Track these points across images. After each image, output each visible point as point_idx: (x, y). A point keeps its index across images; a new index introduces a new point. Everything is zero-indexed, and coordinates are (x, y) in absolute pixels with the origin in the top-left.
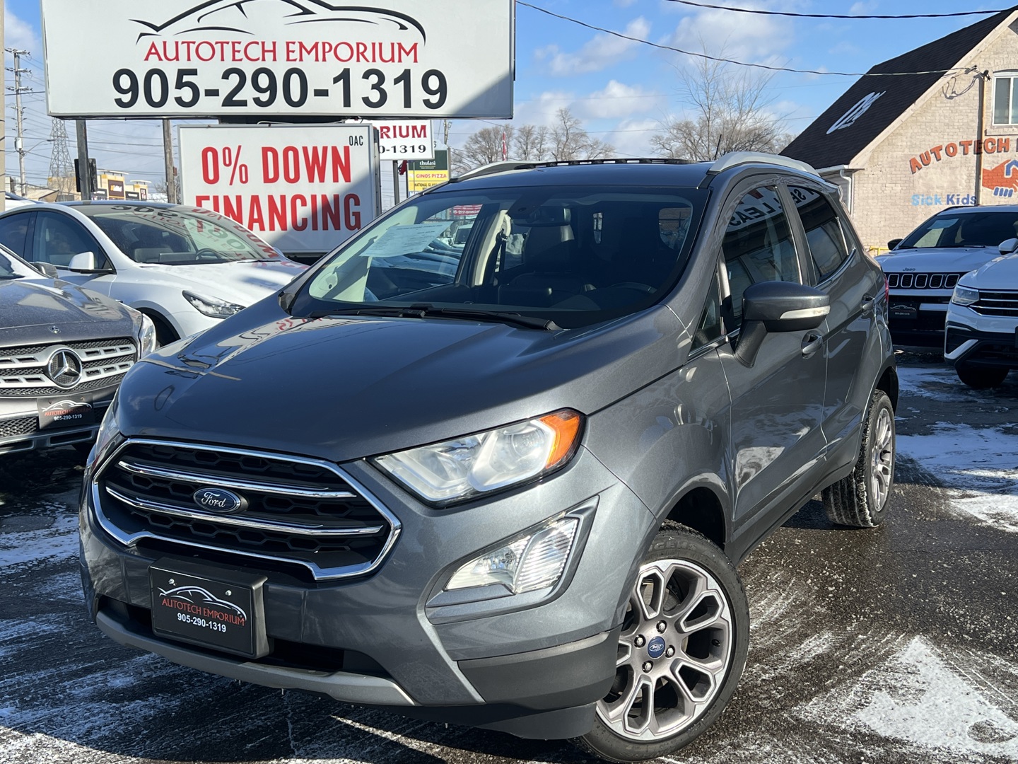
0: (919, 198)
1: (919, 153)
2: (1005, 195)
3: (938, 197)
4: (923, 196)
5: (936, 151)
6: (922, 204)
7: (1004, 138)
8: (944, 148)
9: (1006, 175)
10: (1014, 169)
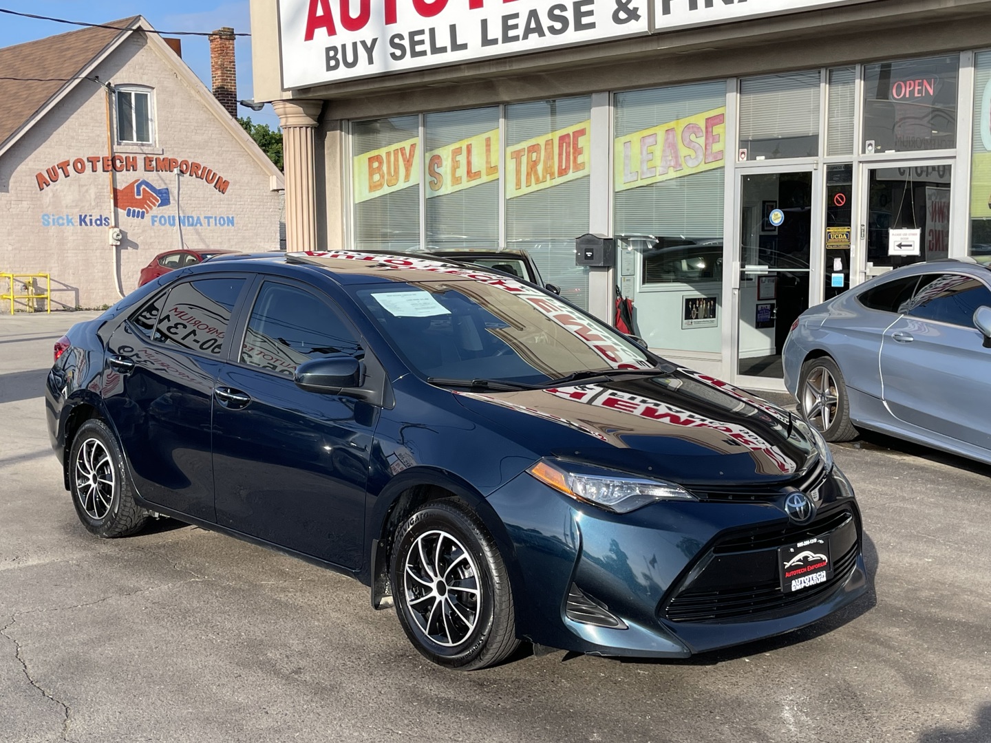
0: (49, 218)
1: (48, 168)
2: (138, 217)
3: (70, 217)
4: (53, 215)
5: (64, 166)
6: (54, 224)
7: (131, 156)
8: (71, 164)
9: (137, 195)
10: (144, 189)
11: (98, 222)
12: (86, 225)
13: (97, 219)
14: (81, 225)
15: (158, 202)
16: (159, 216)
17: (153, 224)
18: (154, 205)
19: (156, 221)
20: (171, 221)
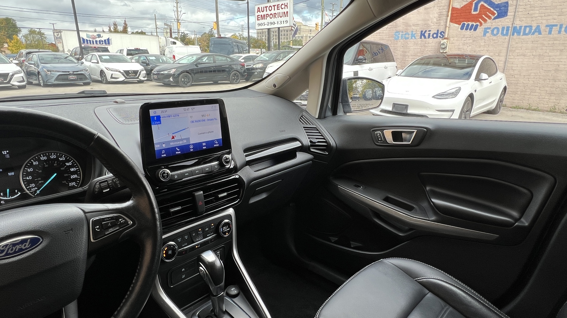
0: (399, 34)
2: (470, 29)
3: (414, 33)
4: (402, 32)
6: (401, 39)
9: (474, 11)
10: (482, 5)
11: (435, 36)
12: (425, 37)
13: (435, 33)
14: (421, 38)
15: (494, 15)
16: (493, 27)
17: (485, 35)
18: (490, 18)
19: (488, 32)
20: (505, 32)
